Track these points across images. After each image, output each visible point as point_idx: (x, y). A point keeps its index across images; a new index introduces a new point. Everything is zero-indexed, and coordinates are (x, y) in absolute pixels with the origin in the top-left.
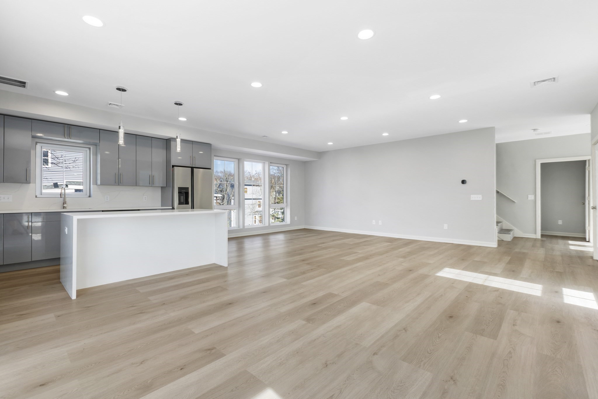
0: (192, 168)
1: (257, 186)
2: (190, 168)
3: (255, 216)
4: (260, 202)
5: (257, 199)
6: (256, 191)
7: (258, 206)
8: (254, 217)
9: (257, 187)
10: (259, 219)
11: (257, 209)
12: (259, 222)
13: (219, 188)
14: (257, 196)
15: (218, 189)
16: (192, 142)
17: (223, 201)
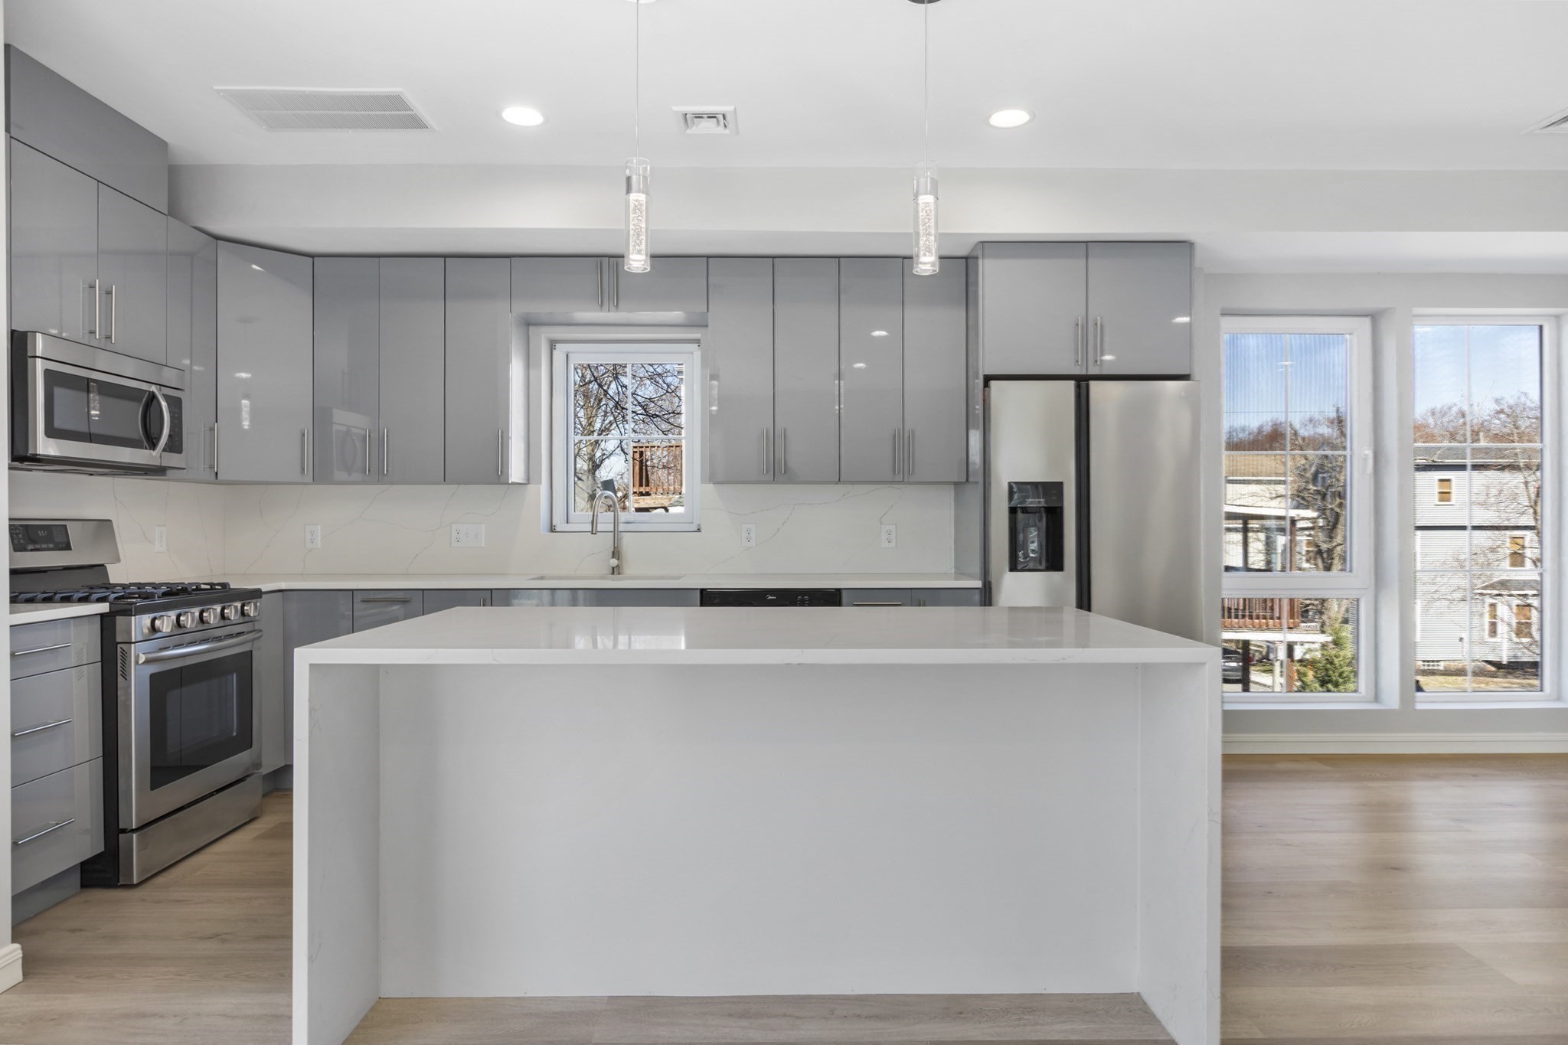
0: (1082, 383)
1: (1502, 468)
2: (1072, 383)
3: (1493, 606)
4: (1519, 541)
5: (1507, 528)
6: (1497, 493)
7: (1508, 561)
8: (1487, 608)
9: (1506, 476)
10: (1514, 621)
11: (1505, 571)
12: (1513, 635)
13: (1314, 484)
14: (1504, 516)
15: (1311, 486)
16: (1086, 248)
17: (1331, 537)
